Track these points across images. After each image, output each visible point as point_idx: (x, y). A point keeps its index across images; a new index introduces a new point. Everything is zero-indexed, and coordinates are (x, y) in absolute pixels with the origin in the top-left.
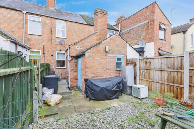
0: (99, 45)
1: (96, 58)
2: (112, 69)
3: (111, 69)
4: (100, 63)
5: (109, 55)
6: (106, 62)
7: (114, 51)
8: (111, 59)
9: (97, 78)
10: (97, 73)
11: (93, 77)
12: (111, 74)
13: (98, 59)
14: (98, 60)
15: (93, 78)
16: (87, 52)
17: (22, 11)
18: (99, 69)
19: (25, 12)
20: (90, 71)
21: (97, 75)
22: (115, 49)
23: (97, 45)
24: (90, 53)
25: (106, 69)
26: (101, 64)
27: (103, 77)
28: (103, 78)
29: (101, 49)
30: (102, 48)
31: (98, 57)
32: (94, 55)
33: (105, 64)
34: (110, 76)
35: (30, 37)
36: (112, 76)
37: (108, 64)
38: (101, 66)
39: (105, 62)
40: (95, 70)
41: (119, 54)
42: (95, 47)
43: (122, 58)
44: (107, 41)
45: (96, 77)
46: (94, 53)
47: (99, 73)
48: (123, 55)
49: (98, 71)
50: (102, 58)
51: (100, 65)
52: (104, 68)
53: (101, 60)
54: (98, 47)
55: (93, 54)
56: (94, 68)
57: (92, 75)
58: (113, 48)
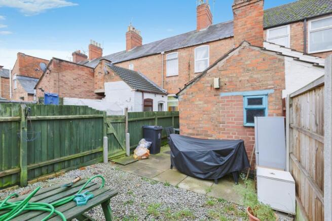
0: (202, 79)
1: (196, 103)
2: (233, 123)
3: (228, 123)
4: (204, 111)
5: (223, 94)
6: (217, 109)
7: (238, 83)
8: (228, 101)
9: (198, 137)
10: (199, 129)
11: (191, 134)
12: (229, 133)
13: (200, 104)
14: (201, 106)
15: (192, 136)
16: (181, 93)
17: (160, 53)
18: (202, 122)
19: (163, 53)
20: (185, 124)
21: (198, 131)
22: (240, 79)
23: (198, 79)
24: (185, 95)
25: (217, 123)
26: (206, 113)
27: (212, 136)
28: (209, 138)
29: (206, 85)
30: (208, 83)
31: (200, 100)
32: (193, 97)
33: (214, 113)
34: (228, 137)
35: (167, 80)
36: (232, 137)
37: (222, 112)
38: (205, 116)
39: (214, 109)
40: (195, 123)
41: (254, 89)
42: (193, 83)
43: (264, 97)
44: (218, 68)
45: (197, 135)
46: (192, 93)
47: (202, 129)
48: (270, 89)
49: (201, 125)
50: (207, 102)
51: (204, 114)
52: (211, 119)
53: (206, 105)
54: (199, 83)
55: (191, 96)
56: (192, 119)
57: (190, 131)
58: (234, 79)
